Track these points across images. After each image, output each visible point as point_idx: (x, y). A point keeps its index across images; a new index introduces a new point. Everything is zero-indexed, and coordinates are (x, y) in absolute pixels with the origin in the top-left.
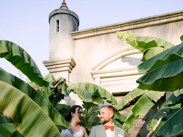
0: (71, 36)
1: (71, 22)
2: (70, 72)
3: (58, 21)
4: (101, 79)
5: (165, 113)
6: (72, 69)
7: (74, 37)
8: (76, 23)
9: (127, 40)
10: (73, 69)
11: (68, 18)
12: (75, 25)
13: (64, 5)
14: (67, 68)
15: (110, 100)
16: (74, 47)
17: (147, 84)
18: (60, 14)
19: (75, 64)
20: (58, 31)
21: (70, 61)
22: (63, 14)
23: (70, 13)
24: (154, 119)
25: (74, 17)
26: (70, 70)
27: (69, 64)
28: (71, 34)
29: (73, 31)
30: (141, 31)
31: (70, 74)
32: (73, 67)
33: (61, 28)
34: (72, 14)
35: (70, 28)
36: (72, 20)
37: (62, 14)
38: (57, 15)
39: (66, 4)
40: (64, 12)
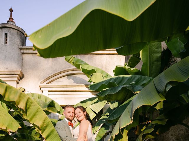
0: (19, 49)
1: (19, 37)
2: (18, 83)
3: (6, 34)
4: (49, 92)
5: (104, 120)
6: (19, 80)
7: (22, 51)
8: (24, 39)
9: (73, 63)
10: (21, 80)
11: (16, 33)
12: (23, 40)
13: (11, 20)
14: (16, 79)
15: (60, 111)
16: (22, 60)
17: (102, 96)
18: (9, 28)
19: (24, 76)
20: (6, 43)
21: (19, 73)
22: (12, 29)
23: (19, 29)
24: (96, 126)
25: (22, 33)
26: (18, 81)
27: (17, 76)
28: (19, 48)
29: (21, 46)
30: (83, 57)
31: (18, 84)
32: (21, 78)
33: (10, 41)
34: (20, 30)
35: (19, 42)
36: (21, 35)
37: (10, 29)
38: (5, 28)
39: (13, 19)
40: (13, 27)
